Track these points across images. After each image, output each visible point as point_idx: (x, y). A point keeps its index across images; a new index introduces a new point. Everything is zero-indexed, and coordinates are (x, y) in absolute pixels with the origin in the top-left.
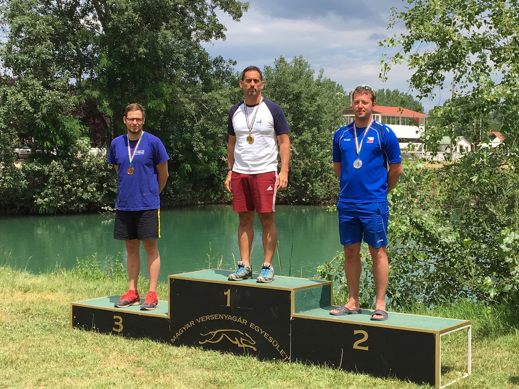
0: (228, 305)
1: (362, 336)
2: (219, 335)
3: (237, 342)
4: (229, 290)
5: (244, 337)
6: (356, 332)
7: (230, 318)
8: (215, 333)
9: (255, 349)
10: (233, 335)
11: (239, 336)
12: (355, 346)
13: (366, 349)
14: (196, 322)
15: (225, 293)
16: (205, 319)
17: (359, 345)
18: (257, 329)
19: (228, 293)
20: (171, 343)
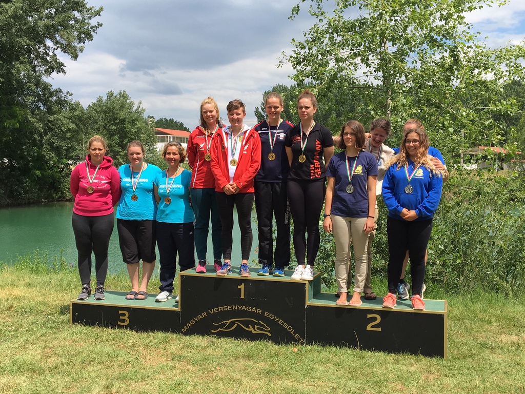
0: (242, 297)
1: (375, 319)
2: (232, 324)
3: (251, 329)
4: (243, 284)
5: (259, 324)
6: (369, 316)
7: (244, 308)
8: (229, 322)
9: (270, 335)
10: (247, 324)
11: (253, 324)
12: (369, 328)
13: (379, 329)
14: (208, 313)
15: (239, 287)
16: (218, 310)
17: (372, 327)
18: (272, 316)
19: (242, 287)
20: (182, 332)
